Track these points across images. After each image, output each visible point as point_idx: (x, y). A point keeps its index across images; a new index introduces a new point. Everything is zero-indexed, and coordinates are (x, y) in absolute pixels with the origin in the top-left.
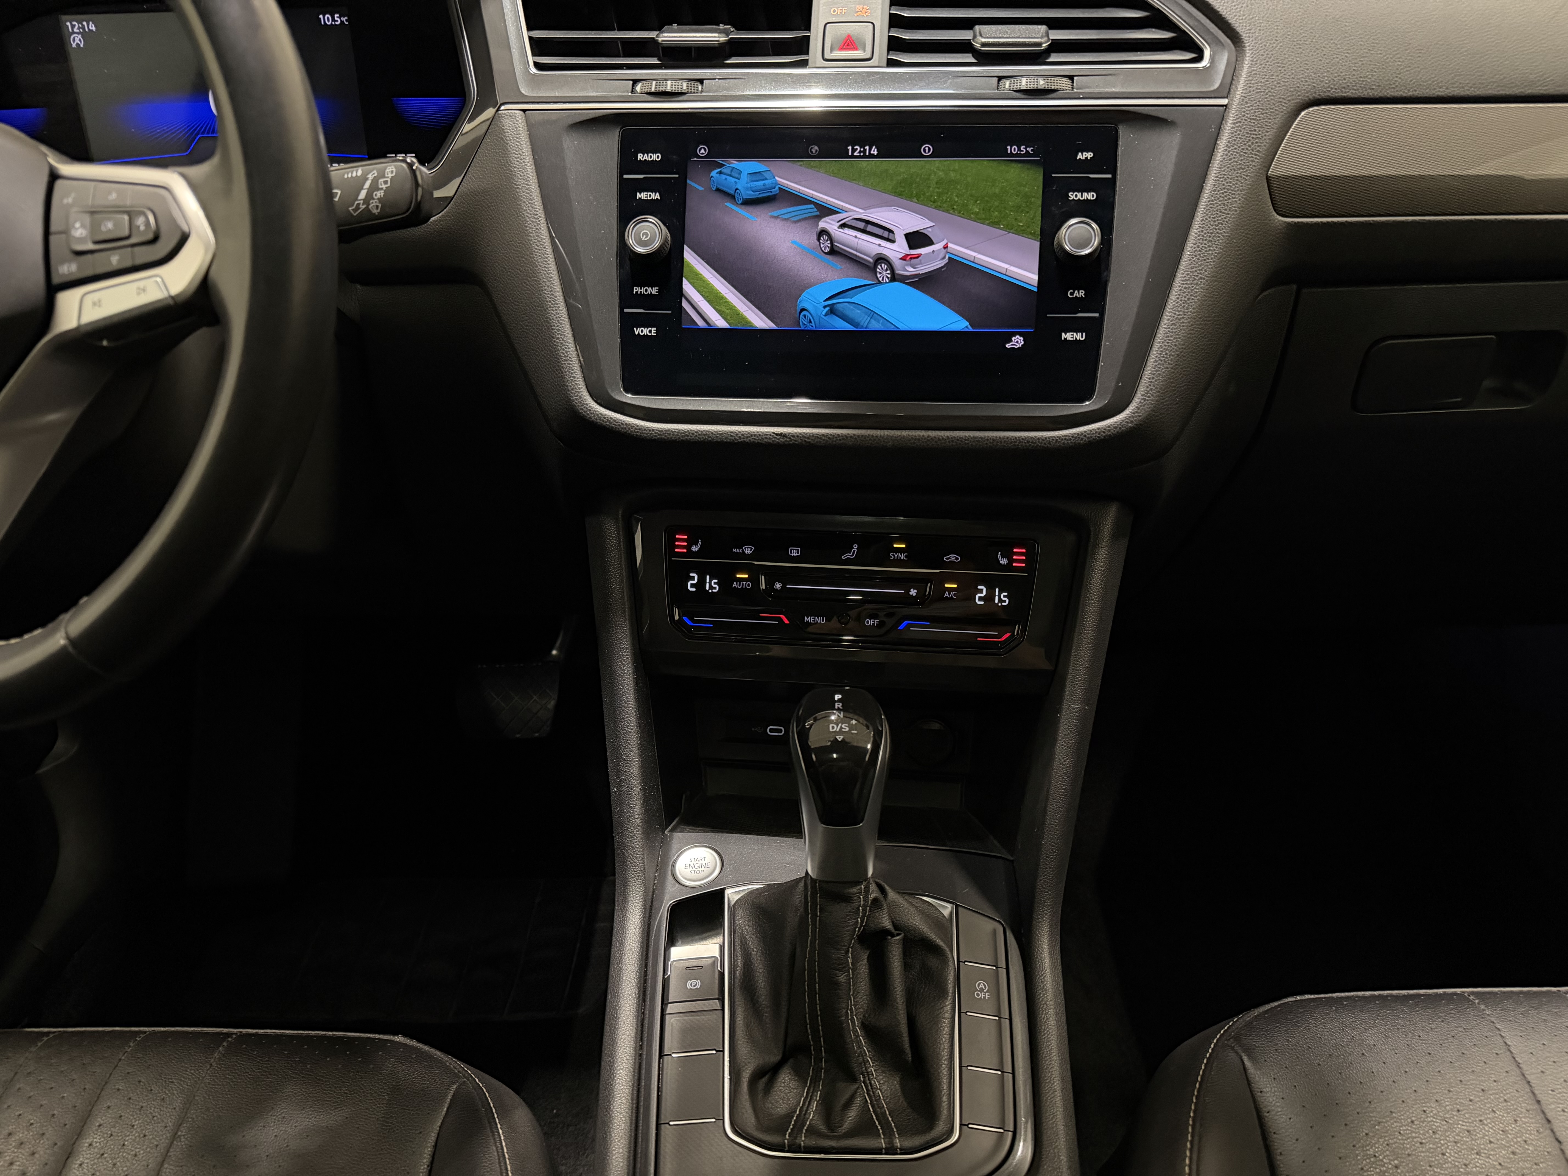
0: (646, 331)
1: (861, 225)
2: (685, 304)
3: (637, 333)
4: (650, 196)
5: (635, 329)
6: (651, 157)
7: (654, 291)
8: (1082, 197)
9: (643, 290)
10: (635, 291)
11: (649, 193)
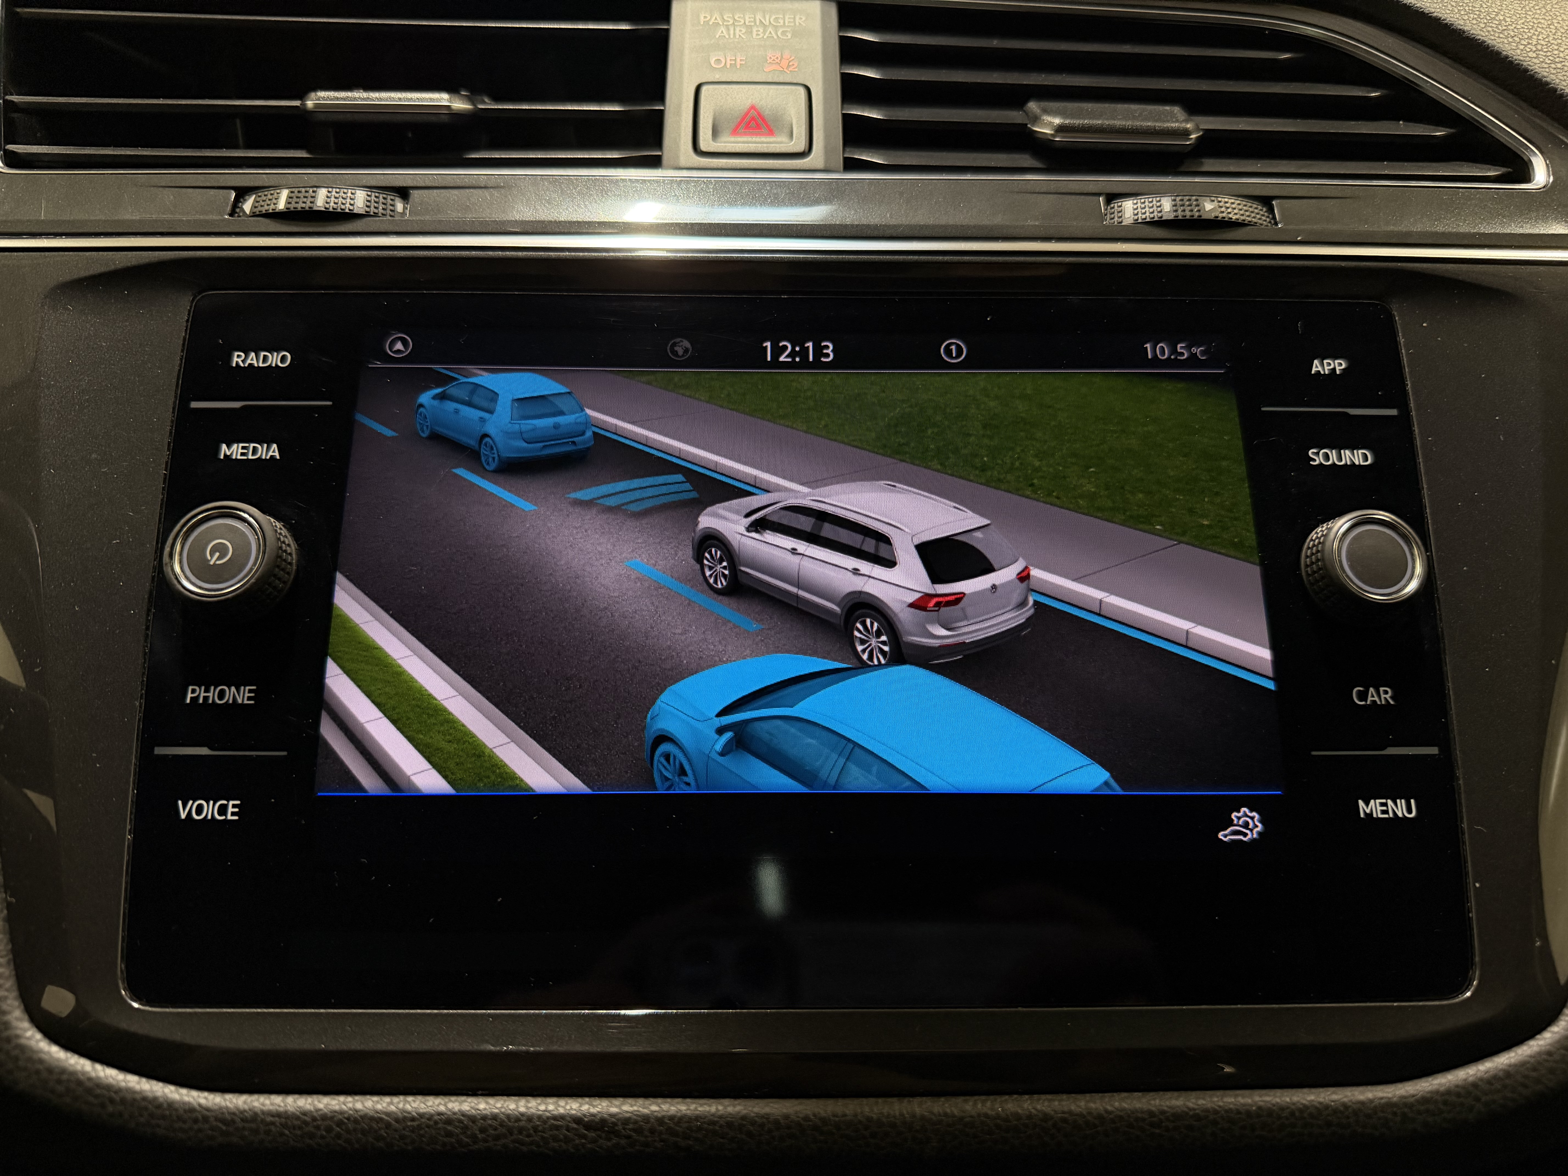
0: (210, 810)
1: (806, 523)
2: (329, 732)
3: (183, 816)
4: (255, 450)
5: (180, 802)
6: (265, 357)
7: (243, 695)
8: (1340, 459)
9: (212, 695)
10: (190, 695)
11: (252, 445)
